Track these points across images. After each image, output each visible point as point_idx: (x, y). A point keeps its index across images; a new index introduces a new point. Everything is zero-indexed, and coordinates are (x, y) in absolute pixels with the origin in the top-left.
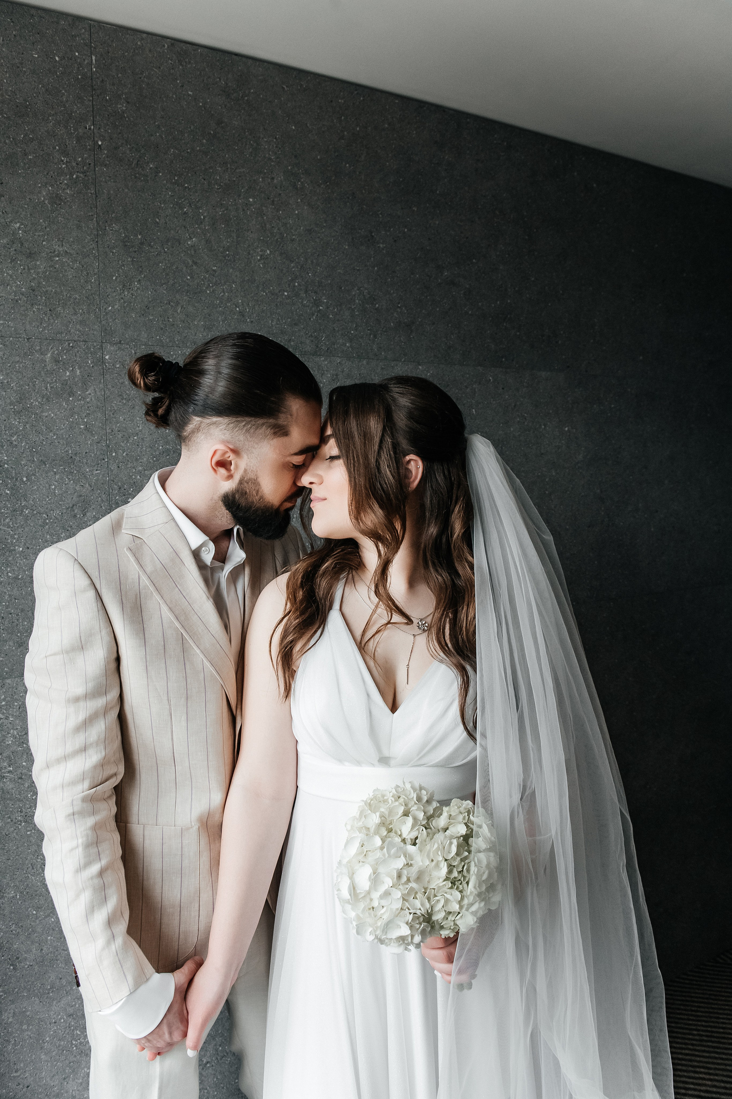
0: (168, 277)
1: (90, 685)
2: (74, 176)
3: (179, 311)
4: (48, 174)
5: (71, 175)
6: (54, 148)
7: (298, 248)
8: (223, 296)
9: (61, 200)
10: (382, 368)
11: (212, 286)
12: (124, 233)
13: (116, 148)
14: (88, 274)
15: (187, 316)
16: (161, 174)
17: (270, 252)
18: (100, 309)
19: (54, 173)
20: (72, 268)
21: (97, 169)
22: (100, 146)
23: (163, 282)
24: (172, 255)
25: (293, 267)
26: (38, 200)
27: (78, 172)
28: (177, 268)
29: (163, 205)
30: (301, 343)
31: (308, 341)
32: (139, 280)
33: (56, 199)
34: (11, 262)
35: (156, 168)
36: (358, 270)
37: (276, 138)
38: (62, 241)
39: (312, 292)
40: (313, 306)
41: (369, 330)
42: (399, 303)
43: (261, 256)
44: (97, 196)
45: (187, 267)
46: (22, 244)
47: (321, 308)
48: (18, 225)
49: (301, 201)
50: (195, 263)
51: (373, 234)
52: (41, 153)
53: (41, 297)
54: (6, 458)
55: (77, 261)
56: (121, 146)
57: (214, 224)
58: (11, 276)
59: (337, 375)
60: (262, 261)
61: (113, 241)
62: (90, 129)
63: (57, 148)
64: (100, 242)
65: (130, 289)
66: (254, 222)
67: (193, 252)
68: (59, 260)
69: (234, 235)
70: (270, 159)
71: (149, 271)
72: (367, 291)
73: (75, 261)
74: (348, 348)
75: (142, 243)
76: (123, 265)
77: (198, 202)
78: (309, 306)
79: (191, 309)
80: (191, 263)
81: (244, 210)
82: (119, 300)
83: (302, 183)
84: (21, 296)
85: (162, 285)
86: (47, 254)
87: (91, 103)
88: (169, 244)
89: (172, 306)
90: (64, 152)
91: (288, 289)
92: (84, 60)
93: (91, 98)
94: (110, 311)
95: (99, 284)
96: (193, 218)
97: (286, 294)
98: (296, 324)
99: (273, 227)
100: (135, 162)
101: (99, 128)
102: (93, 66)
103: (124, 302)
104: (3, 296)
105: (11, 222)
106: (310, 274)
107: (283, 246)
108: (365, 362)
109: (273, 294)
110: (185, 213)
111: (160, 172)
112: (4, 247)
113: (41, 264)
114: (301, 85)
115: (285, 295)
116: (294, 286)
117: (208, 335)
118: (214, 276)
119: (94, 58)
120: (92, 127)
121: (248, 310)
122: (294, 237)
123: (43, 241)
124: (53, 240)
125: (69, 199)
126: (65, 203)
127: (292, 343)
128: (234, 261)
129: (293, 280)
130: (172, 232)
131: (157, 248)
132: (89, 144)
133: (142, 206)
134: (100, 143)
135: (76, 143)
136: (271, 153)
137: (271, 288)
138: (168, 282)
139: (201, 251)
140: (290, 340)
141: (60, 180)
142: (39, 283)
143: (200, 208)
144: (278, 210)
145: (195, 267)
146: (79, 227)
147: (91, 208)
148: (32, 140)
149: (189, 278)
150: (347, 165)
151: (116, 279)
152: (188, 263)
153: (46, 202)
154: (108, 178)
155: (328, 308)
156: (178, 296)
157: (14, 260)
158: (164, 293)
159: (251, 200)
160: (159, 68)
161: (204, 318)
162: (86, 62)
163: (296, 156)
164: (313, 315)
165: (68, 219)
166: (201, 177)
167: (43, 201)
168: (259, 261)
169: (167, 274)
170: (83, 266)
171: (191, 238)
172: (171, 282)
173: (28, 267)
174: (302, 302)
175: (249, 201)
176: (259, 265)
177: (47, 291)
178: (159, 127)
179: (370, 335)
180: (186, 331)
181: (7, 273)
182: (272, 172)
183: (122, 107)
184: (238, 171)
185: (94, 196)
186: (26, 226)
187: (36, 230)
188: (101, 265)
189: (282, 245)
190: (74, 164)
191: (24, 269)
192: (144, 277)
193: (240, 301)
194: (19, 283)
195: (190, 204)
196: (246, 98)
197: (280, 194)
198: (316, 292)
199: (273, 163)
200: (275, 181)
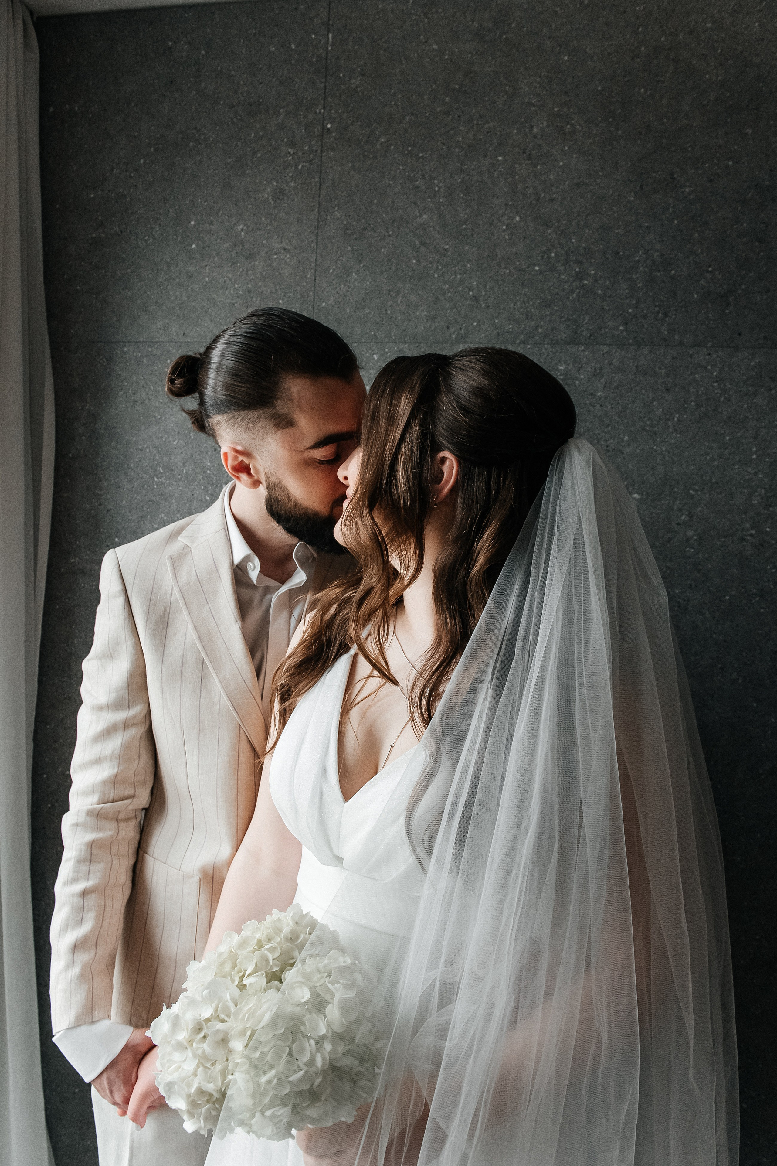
0: (390, 264)
1: (113, 696)
2: (300, 167)
3: (399, 302)
4: (274, 169)
5: (297, 166)
6: (282, 141)
7: (559, 209)
8: (454, 278)
9: (284, 194)
10: (673, 358)
11: (442, 269)
12: (346, 220)
13: (346, 128)
14: (304, 269)
15: (408, 306)
16: (392, 147)
17: (521, 218)
18: (313, 308)
19: (280, 167)
20: (289, 265)
21: (323, 155)
22: (329, 129)
23: (384, 269)
24: (396, 237)
25: (550, 234)
26: (263, 197)
27: (303, 162)
28: (402, 252)
29: (391, 183)
30: (553, 329)
31: (562, 327)
32: (358, 271)
33: (280, 194)
34: (231, 266)
35: (388, 141)
36: (647, 227)
37: (540, 77)
38: (282, 238)
39: (574, 263)
40: (574, 281)
41: (656, 306)
42: (710, 266)
43: (507, 225)
44: (320, 184)
45: (413, 250)
46: (243, 246)
47: (586, 282)
48: (241, 227)
49: (569, 148)
50: (423, 244)
51: (675, 176)
52: (270, 148)
53: (257, 298)
54: (209, 464)
55: (294, 256)
56: (352, 125)
57: (450, 195)
58: (230, 280)
59: (601, 369)
60: (509, 232)
61: (333, 231)
62: (320, 113)
63: (285, 140)
64: (320, 234)
65: (346, 281)
66: (501, 185)
67: (422, 232)
68: (277, 257)
69: (475, 205)
70: (531, 104)
71: (370, 258)
72: (658, 254)
73: (292, 257)
74: (622, 331)
75: (364, 229)
76: (342, 256)
77: (433, 172)
78: (567, 282)
79: (413, 298)
80: (418, 243)
81: (489, 172)
82: (334, 295)
83: (572, 125)
84: (237, 300)
85: (383, 274)
86: (266, 253)
87: (323, 85)
88: (395, 225)
89: (392, 296)
90: (292, 144)
91: (541, 262)
92: (320, 41)
93: (324, 80)
94: (323, 307)
95: (315, 279)
96: (425, 192)
97: (537, 268)
98: (548, 306)
99: (527, 187)
100: (365, 139)
101: (330, 110)
102: (329, 45)
103: (340, 296)
104: (221, 301)
105: (235, 224)
106: (573, 241)
107: (538, 210)
108: (646, 350)
109: (519, 271)
110: (417, 187)
111: (392, 145)
112: (227, 250)
113: (259, 264)
115: (536, 271)
116: (550, 258)
117: (431, 326)
118: (444, 256)
119: (330, 36)
120: (322, 111)
121: (484, 293)
122: (555, 196)
123: (263, 240)
124: (273, 238)
125: (292, 192)
126: (288, 197)
127: (540, 330)
128: (472, 235)
129: (549, 251)
130: (400, 211)
131: (381, 232)
132: (317, 129)
133: (368, 186)
134: (329, 126)
135: (305, 131)
136: (532, 96)
137: (518, 263)
138: (390, 269)
139: (431, 229)
140: (538, 326)
141: (285, 173)
142: (256, 284)
143: (434, 179)
144: (535, 166)
145: (422, 248)
146: (299, 220)
147: (314, 198)
148: (263, 136)
149: (414, 261)
150: (642, 90)
151: (333, 272)
152: (415, 245)
153: (270, 199)
154: (334, 163)
155: (596, 281)
156: (399, 284)
157: (234, 263)
158: (384, 282)
159: (500, 158)
160: (401, 27)
161: (429, 307)
162: (322, 43)
163: (566, 94)
164: (573, 291)
165: (289, 213)
166: (440, 142)
167: (268, 198)
168: (504, 231)
169: (389, 261)
170: (300, 262)
171: (421, 215)
172: (393, 268)
173: (247, 268)
174: (559, 277)
175: (498, 161)
176: (504, 237)
177: (262, 292)
178: (394, 94)
179: (658, 312)
180: (405, 324)
181: (228, 277)
182: (531, 120)
183: (355, 81)
184: (486, 126)
185: (318, 184)
186: (248, 227)
187: (258, 229)
188: (319, 258)
189: (537, 208)
190: (300, 154)
191: (243, 271)
192: (364, 266)
193: (475, 283)
194: (237, 286)
195: (423, 176)
196: (504, 36)
197: (540, 145)
198: (580, 263)
199: (533, 108)
200: (535, 130)
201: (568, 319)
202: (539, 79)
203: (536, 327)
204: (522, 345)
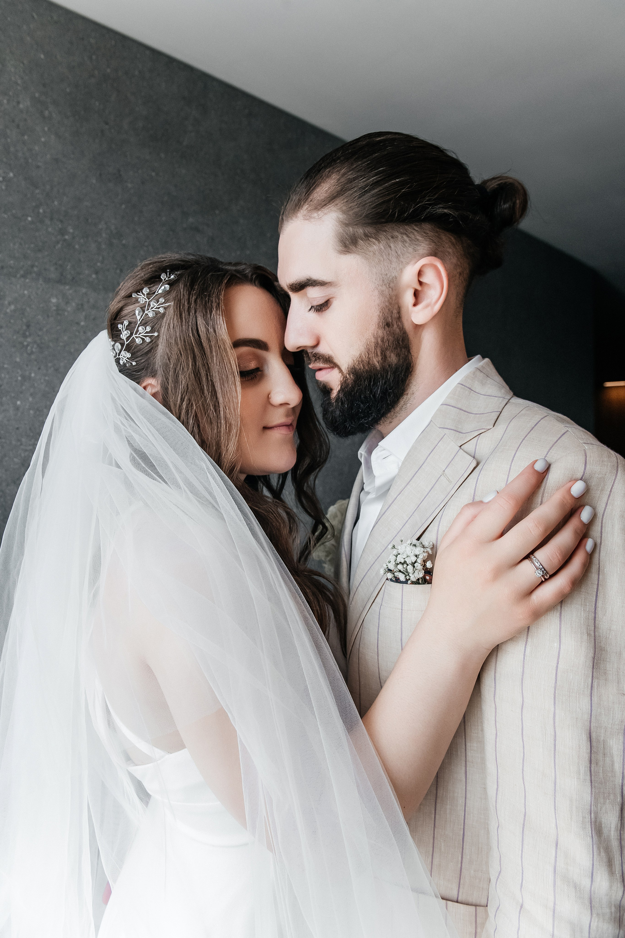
7: (43, 176)
17: (14, 175)
25: (38, 194)
30: (45, 269)
31: (52, 269)
36: (105, 205)
39: (57, 221)
40: (58, 235)
47: (66, 237)
49: (48, 129)
51: (121, 173)
59: (82, 305)
60: (5, 183)
70: (16, 83)
72: (113, 226)
74: (94, 279)
78: (53, 234)
83: (49, 112)
91: (32, 214)
97: (30, 219)
98: (40, 250)
99: (17, 151)
106: (55, 203)
107: (27, 171)
109: (15, 218)
114: (52, 17)
116: (39, 213)
122: (39, 164)
129: (37, 207)
136: (17, 77)
137: (14, 211)
144: (23, 135)
155: (74, 238)
163: (44, 85)
164: (58, 242)
174: (47, 229)
182: (17, 96)
197: (25, 119)
198: (61, 221)
199: (19, 88)
200: (21, 106)
201: (56, 264)
202: (22, 65)
203: (32, 266)
204: (22, 279)
